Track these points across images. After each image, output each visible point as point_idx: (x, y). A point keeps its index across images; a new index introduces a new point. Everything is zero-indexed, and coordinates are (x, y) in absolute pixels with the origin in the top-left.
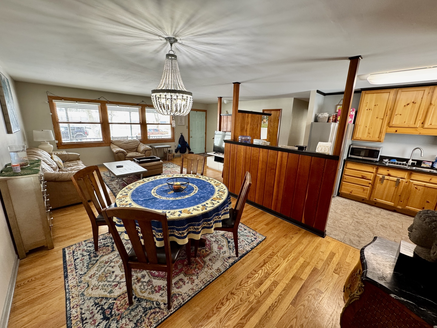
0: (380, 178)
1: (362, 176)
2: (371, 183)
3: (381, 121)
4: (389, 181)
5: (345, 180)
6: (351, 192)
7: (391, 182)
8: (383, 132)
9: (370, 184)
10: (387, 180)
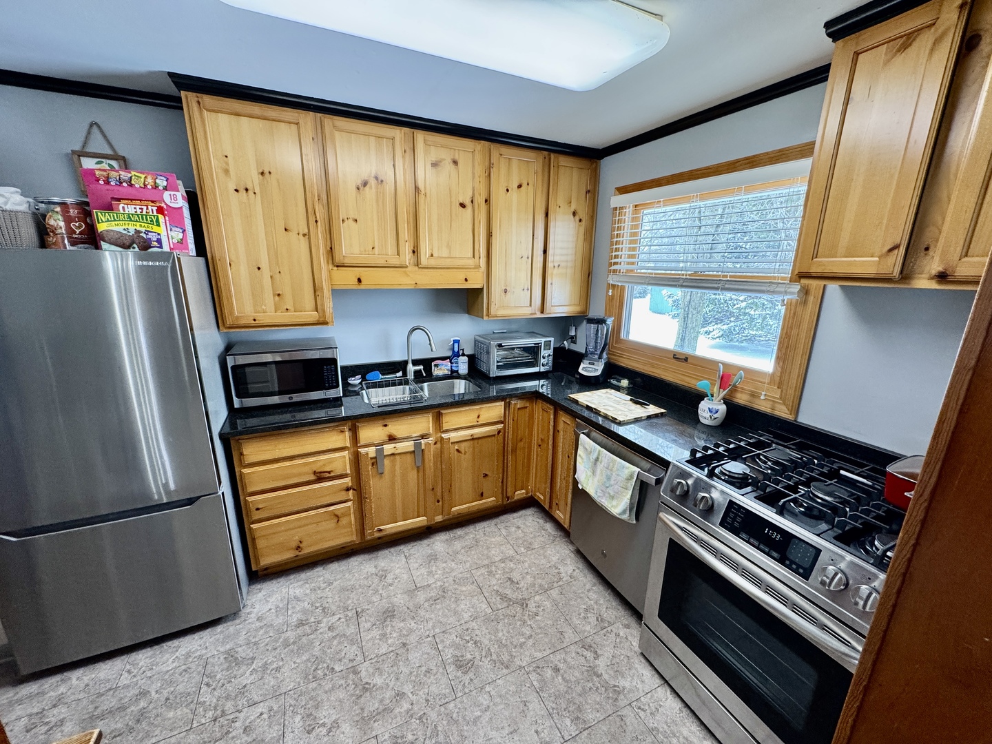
0: (371, 458)
1: (315, 473)
2: (350, 484)
3: (303, 242)
4: (398, 457)
5: (256, 515)
6: (298, 548)
7: (404, 457)
8: (325, 287)
9: (348, 489)
10: (392, 457)
